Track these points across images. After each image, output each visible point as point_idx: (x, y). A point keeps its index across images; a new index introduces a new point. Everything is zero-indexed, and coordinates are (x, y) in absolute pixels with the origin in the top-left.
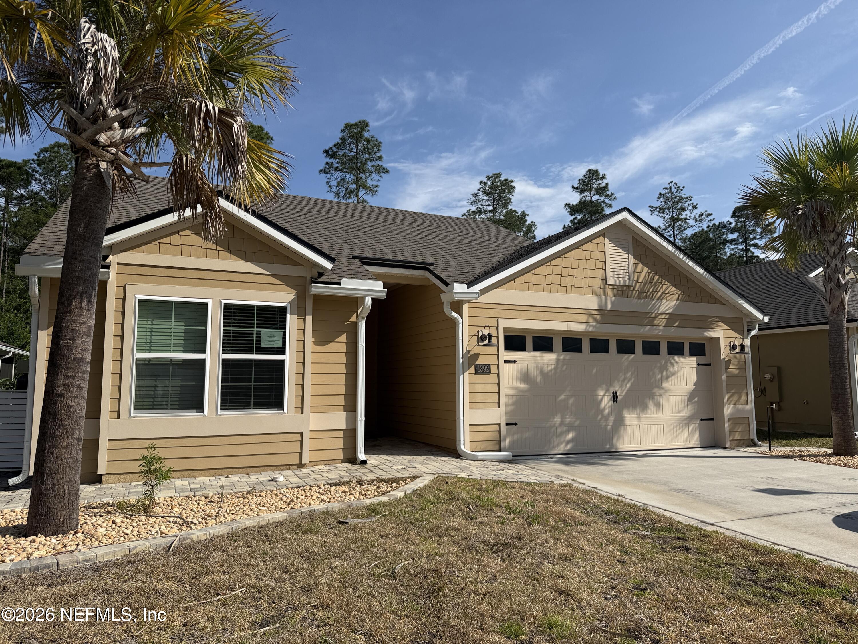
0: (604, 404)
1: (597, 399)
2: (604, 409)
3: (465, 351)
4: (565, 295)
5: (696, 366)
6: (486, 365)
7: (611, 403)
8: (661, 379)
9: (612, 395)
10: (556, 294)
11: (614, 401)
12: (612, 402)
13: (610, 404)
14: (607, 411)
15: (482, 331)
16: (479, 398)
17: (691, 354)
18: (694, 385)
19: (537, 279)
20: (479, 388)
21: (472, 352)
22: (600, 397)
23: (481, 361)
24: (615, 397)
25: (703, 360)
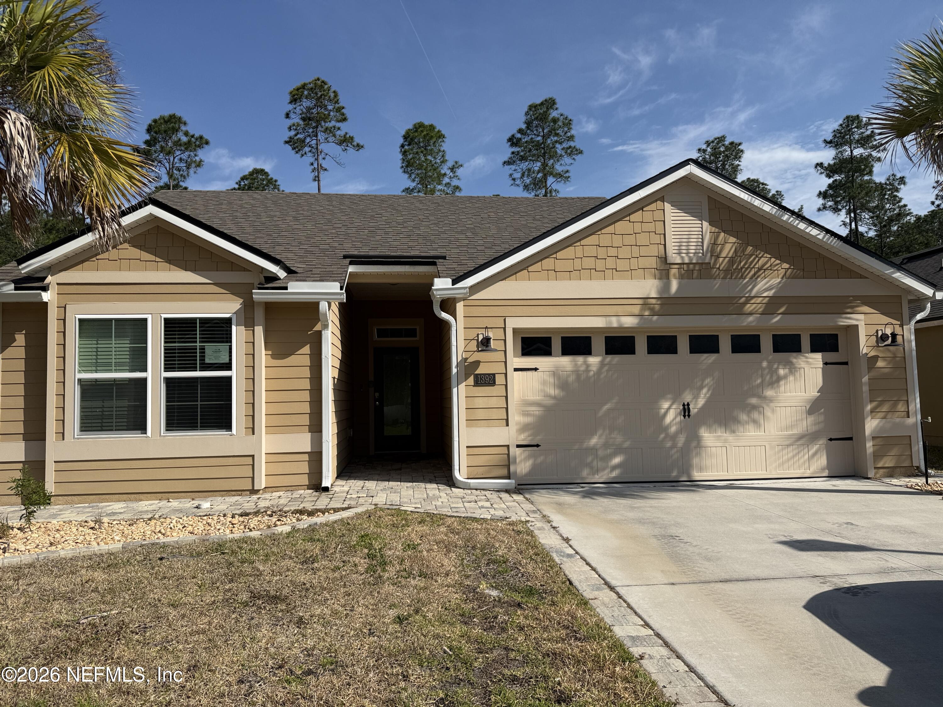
0: (669, 418)
1: (658, 413)
2: (669, 426)
3: (460, 359)
4: (603, 282)
5: (821, 366)
6: (489, 374)
7: (680, 418)
8: (762, 385)
9: (681, 407)
10: (588, 282)
11: (684, 416)
12: (682, 417)
13: (678, 419)
14: (673, 429)
15: (483, 334)
16: (481, 414)
17: (814, 350)
18: (818, 392)
19: (560, 265)
20: (480, 403)
21: (469, 360)
22: (663, 411)
23: (482, 370)
24: (686, 410)
25: (832, 357)
